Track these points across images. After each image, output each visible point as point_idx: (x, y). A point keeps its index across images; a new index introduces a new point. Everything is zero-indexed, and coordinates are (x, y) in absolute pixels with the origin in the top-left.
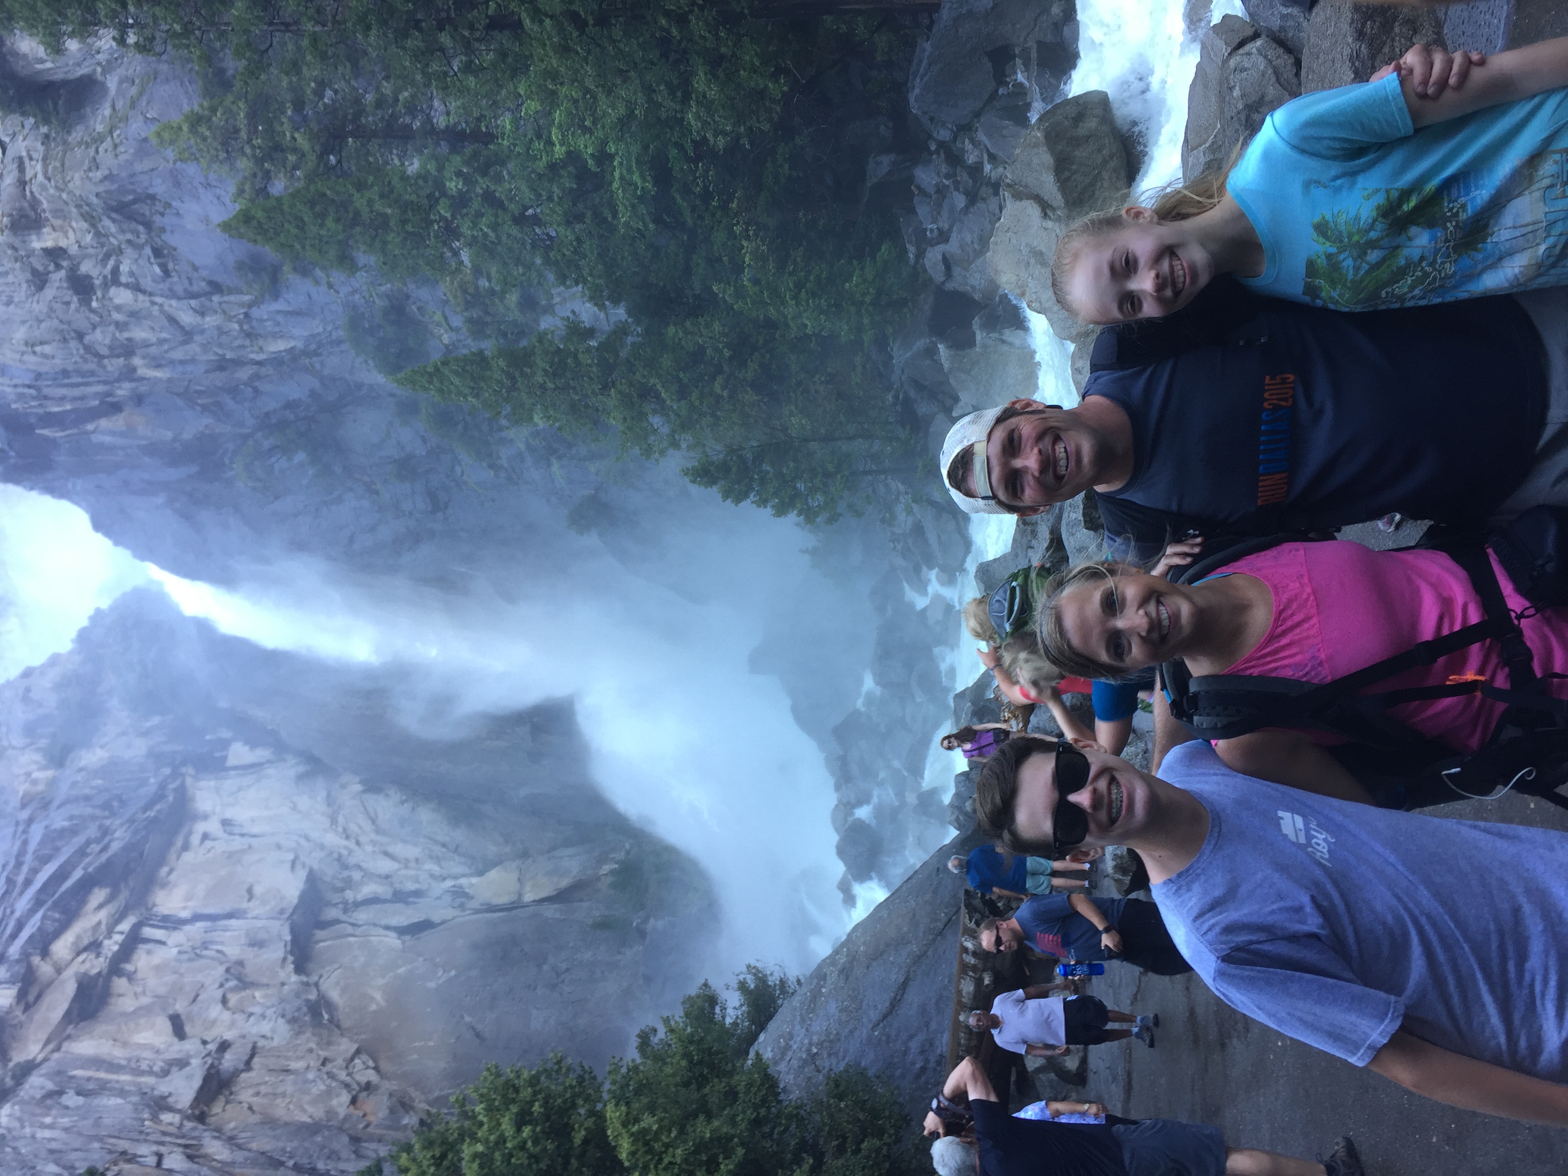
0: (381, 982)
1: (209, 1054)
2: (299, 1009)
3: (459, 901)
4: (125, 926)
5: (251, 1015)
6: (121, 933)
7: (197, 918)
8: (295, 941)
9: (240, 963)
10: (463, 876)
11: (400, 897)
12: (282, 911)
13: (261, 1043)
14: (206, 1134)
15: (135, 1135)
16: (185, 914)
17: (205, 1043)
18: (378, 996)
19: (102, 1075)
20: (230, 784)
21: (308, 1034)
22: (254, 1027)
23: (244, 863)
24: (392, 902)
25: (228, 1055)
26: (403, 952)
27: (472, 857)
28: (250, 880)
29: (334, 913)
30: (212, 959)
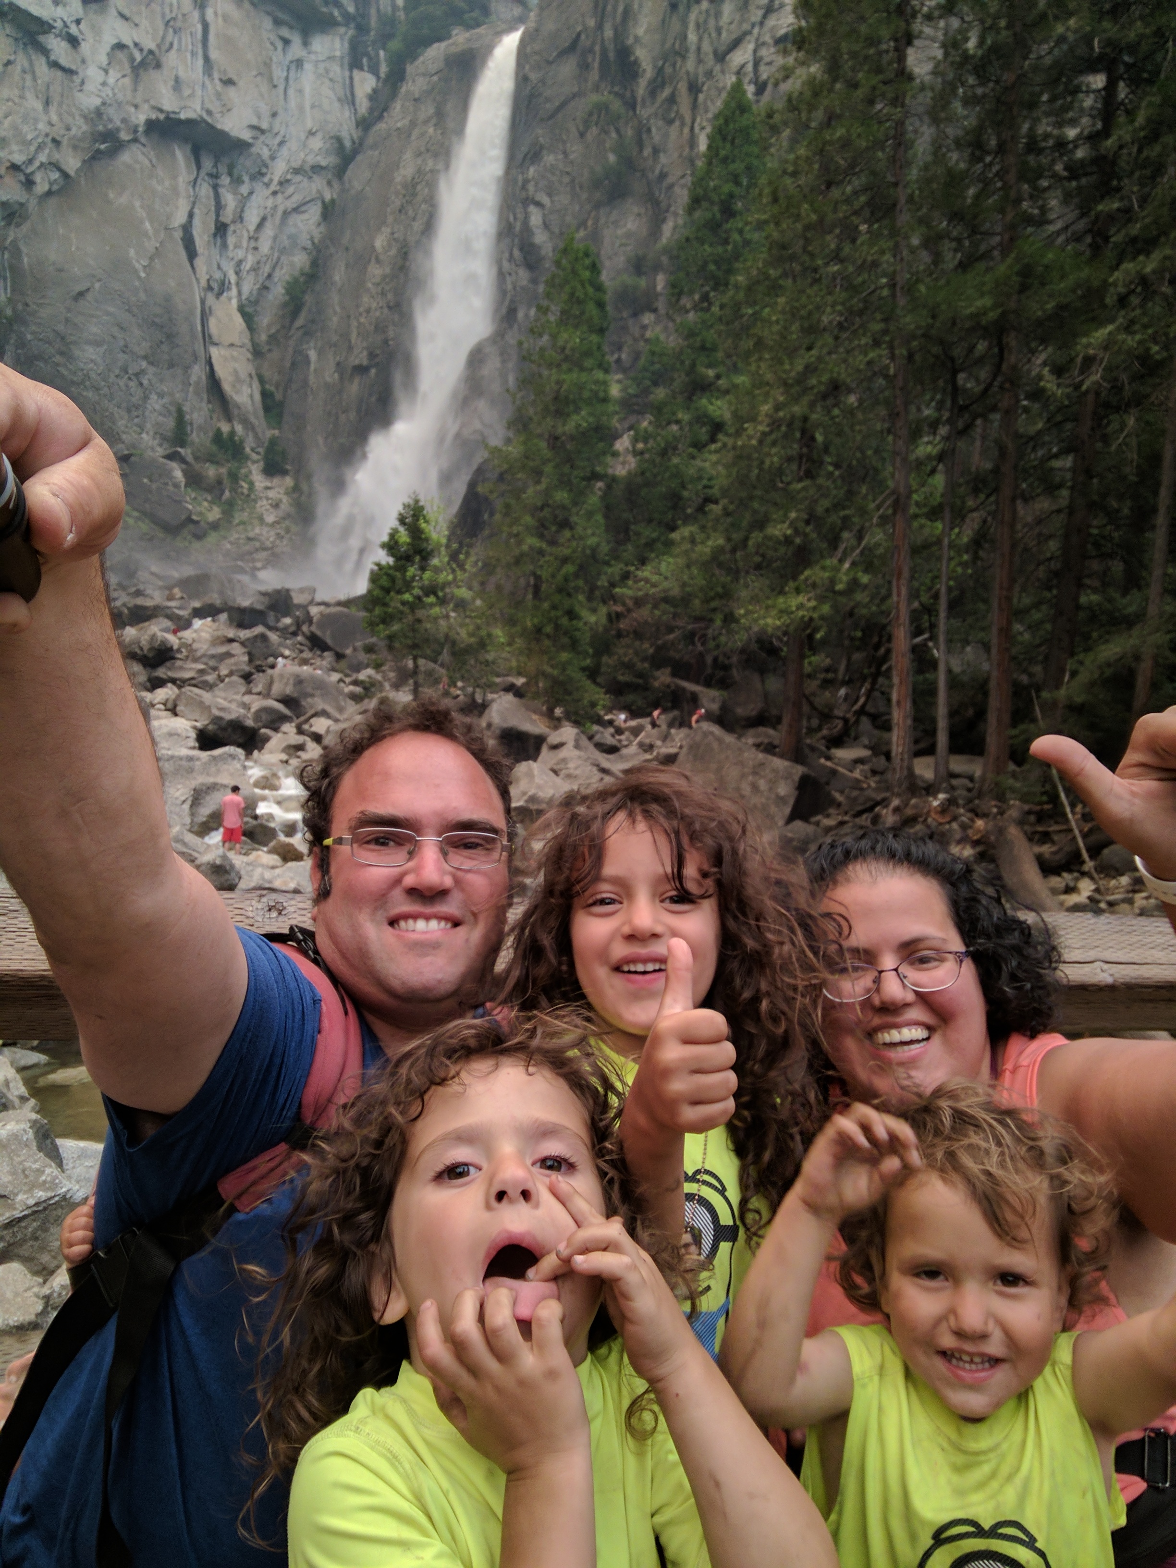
0: (137, 204)
1: (66, 25)
2: (110, 120)
3: (215, 286)
5: (106, 71)
7: (206, 27)
8: (180, 122)
9: (158, 66)
10: (240, 293)
11: (221, 229)
12: (209, 113)
13: (77, 80)
16: (209, 13)
17: (78, 22)
18: (123, 200)
20: (337, 71)
21: (85, 128)
22: (93, 74)
23: (259, 78)
24: (217, 221)
25: (64, 44)
26: (166, 229)
27: (257, 302)
28: (241, 83)
29: (208, 164)
30: (163, 38)
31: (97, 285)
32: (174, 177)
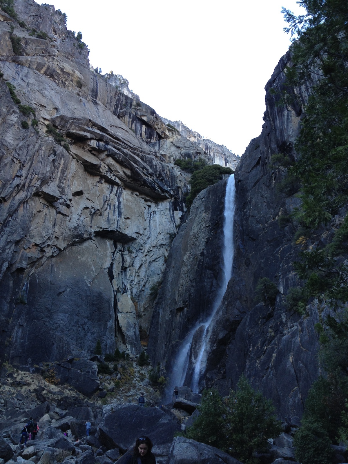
0: (89, 260)
1: (65, 201)
2: (80, 231)
3: (121, 290)
4: (117, 180)
5: (80, 216)
6: (115, 179)
7: (119, 202)
8: (108, 232)
9: (101, 215)
10: (132, 293)
11: (124, 269)
12: (120, 228)
13: (68, 218)
14: (29, 194)
15: (31, 171)
16: (121, 199)
17: (70, 200)
18: (83, 259)
19: (61, 168)
20: (168, 212)
21: (69, 233)
22: (75, 217)
23: (139, 217)
24: (122, 266)
25: (64, 207)
26: (101, 269)
27: (139, 296)
28: (132, 219)
29: (119, 246)
30: (103, 206)
31: (68, 290)
32: (105, 250)
